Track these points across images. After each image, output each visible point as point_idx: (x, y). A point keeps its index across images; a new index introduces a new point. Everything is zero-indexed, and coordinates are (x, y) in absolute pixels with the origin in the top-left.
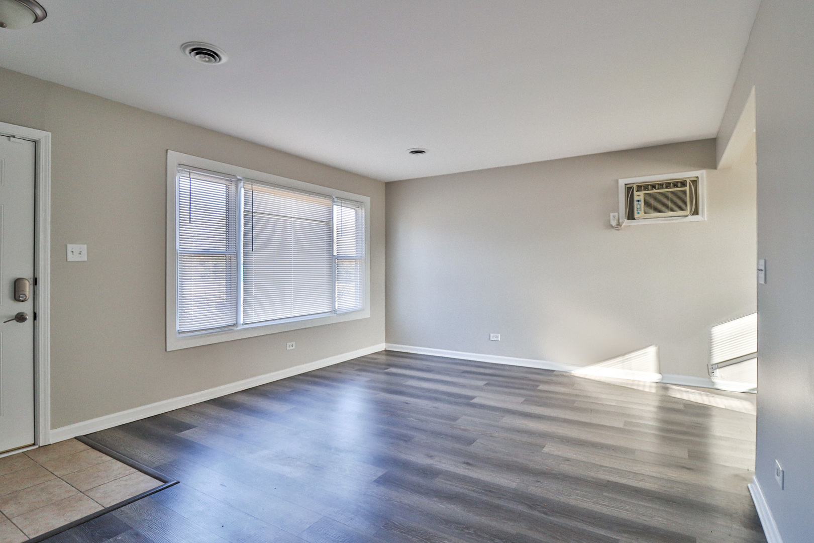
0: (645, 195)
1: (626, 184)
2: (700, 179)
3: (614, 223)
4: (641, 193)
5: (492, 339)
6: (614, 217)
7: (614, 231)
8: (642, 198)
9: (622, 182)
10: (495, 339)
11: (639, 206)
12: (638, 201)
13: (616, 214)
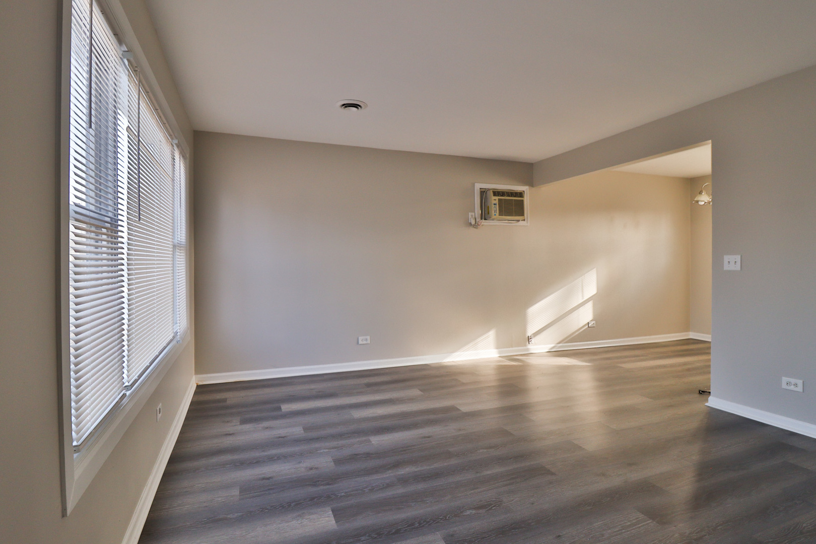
0: (499, 200)
1: (480, 189)
2: (525, 192)
3: (473, 222)
4: (497, 198)
5: (360, 342)
6: (472, 216)
7: (472, 230)
8: (497, 202)
9: (478, 186)
10: (365, 342)
11: (494, 210)
12: (495, 204)
13: (473, 214)
